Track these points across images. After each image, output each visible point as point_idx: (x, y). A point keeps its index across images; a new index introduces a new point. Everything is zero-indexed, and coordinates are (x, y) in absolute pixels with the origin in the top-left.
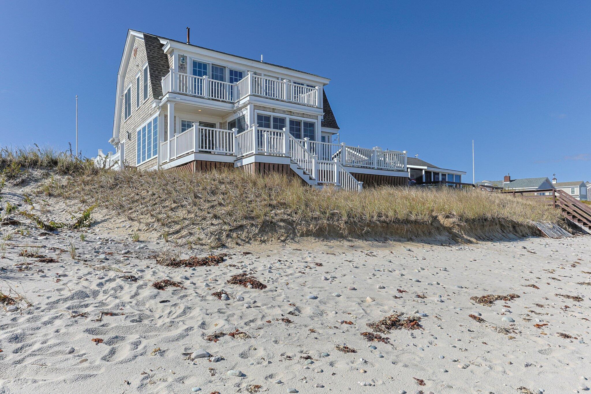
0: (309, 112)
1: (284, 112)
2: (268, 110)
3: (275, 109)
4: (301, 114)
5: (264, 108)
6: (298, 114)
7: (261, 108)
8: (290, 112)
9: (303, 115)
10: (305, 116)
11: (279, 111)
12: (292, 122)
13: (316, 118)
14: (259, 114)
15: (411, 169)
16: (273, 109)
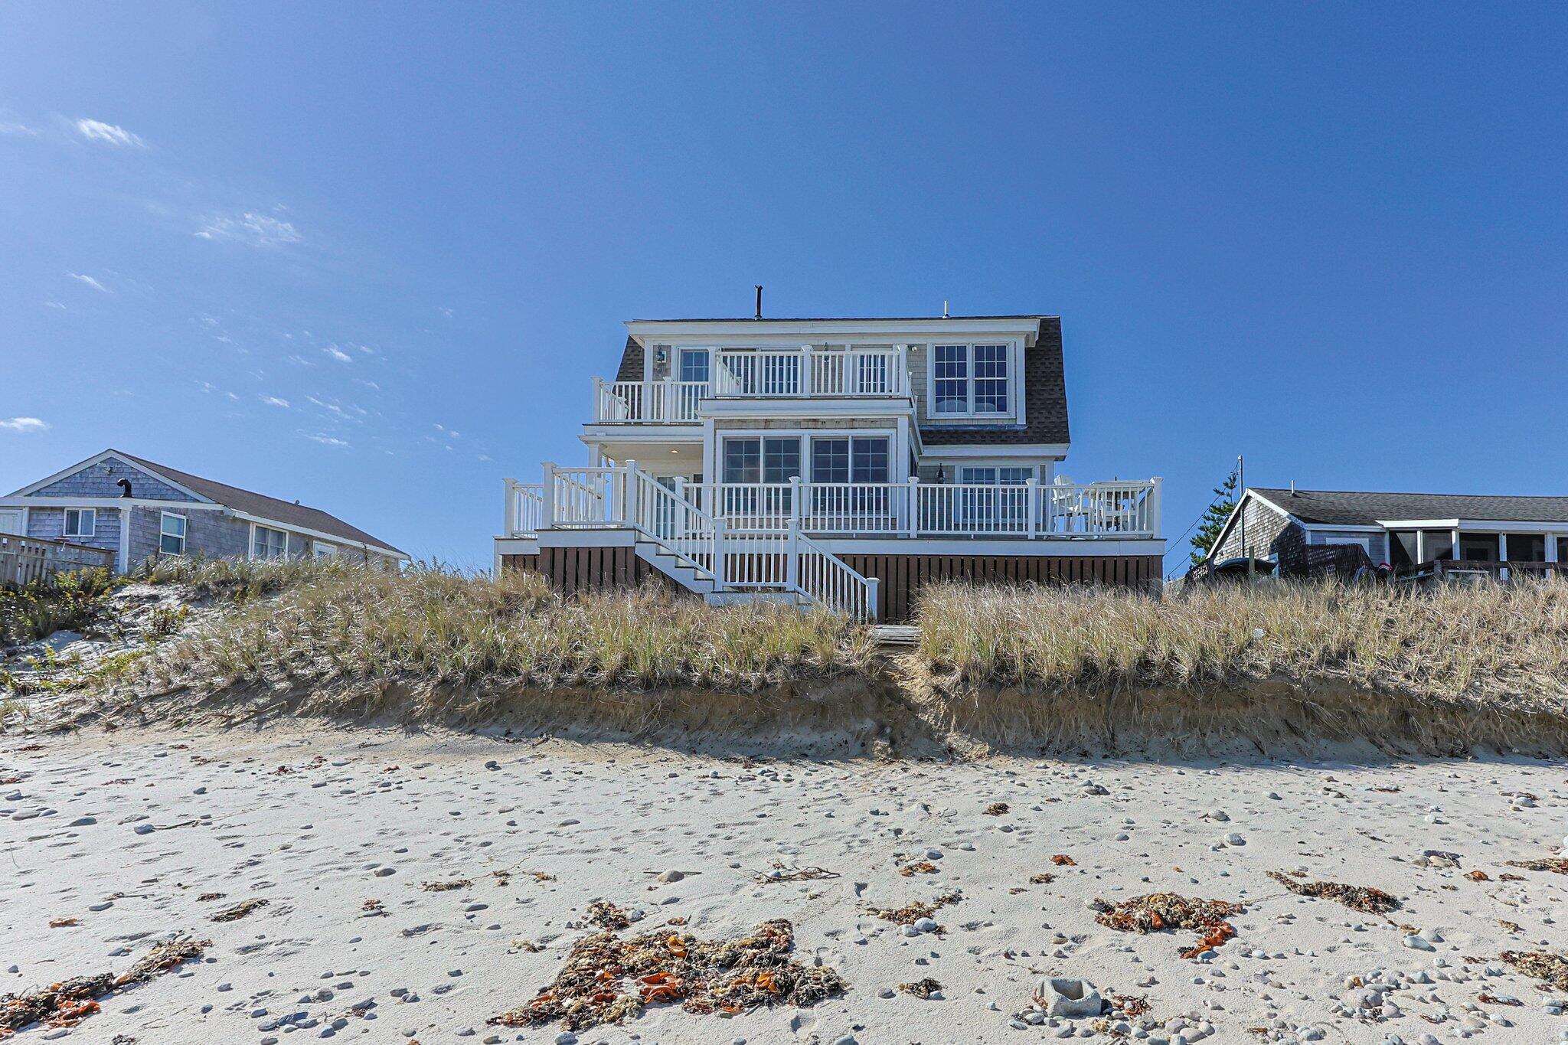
0: (875, 412)
1: (797, 424)
2: (752, 425)
3: (772, 420)
4: (846, 421)
5: (743, 423)
6: (837, 423)
7: (734, 425)
8: (814, 420)
9: (852, 423)
10: (856, 424)
11: (783, 424)
12: (819, 446)
13: (893, 424)
14: (729, 438)
15: (1426, 531)
16: (766, 421)
